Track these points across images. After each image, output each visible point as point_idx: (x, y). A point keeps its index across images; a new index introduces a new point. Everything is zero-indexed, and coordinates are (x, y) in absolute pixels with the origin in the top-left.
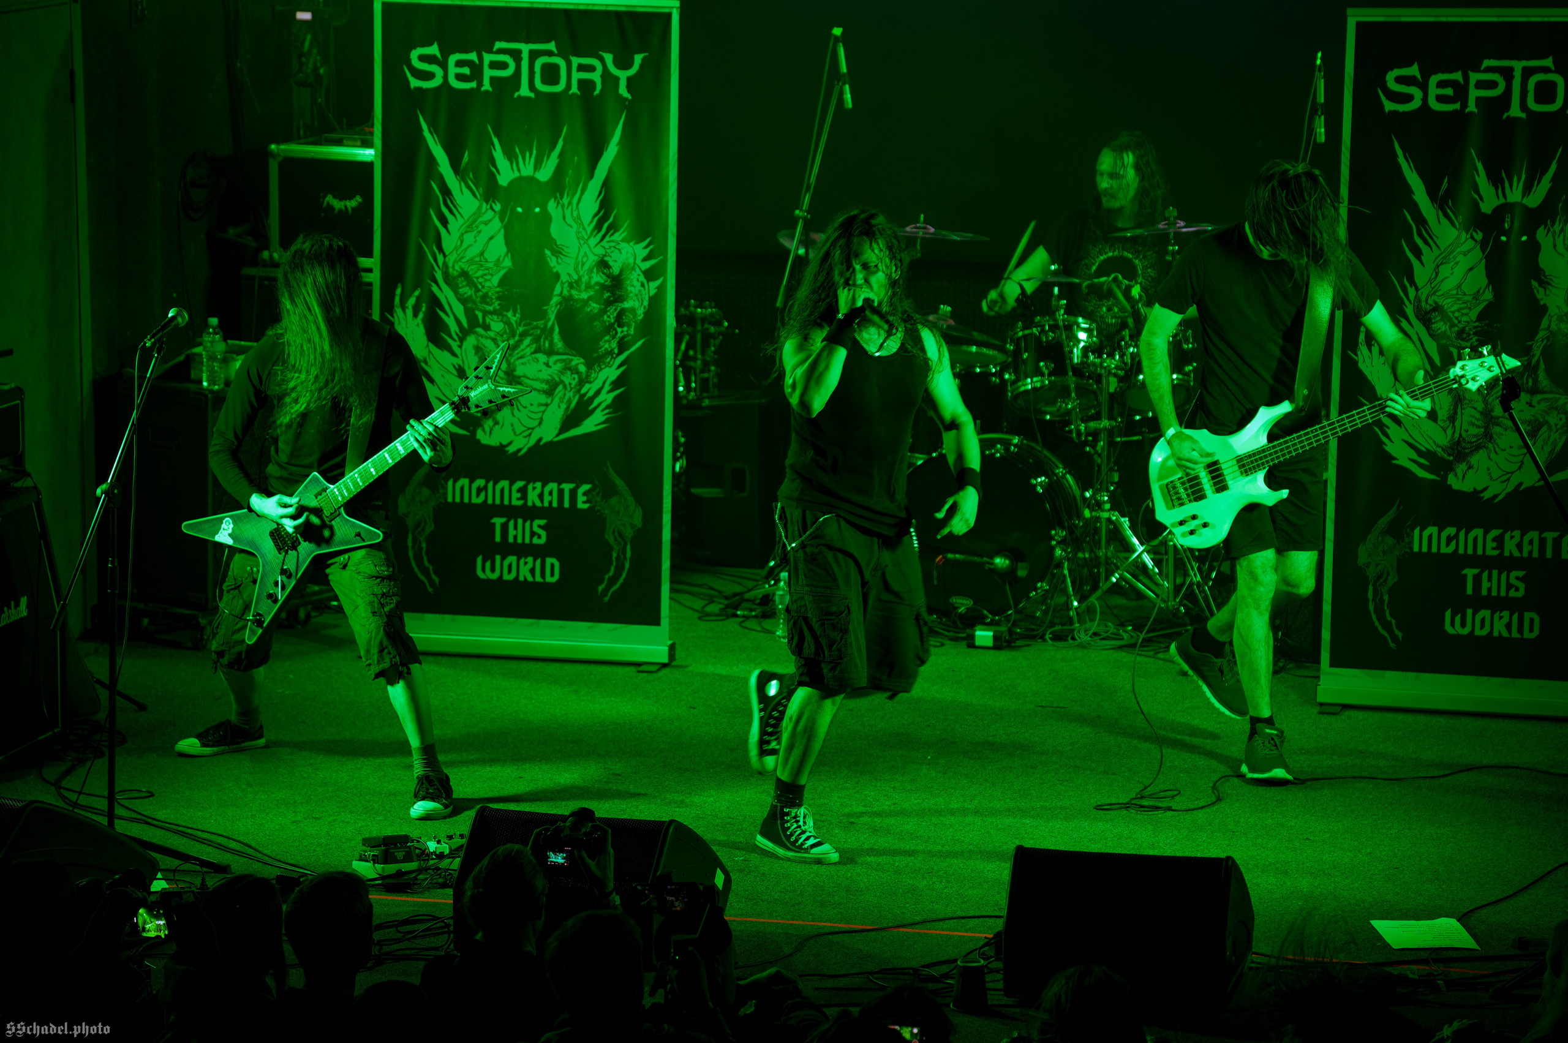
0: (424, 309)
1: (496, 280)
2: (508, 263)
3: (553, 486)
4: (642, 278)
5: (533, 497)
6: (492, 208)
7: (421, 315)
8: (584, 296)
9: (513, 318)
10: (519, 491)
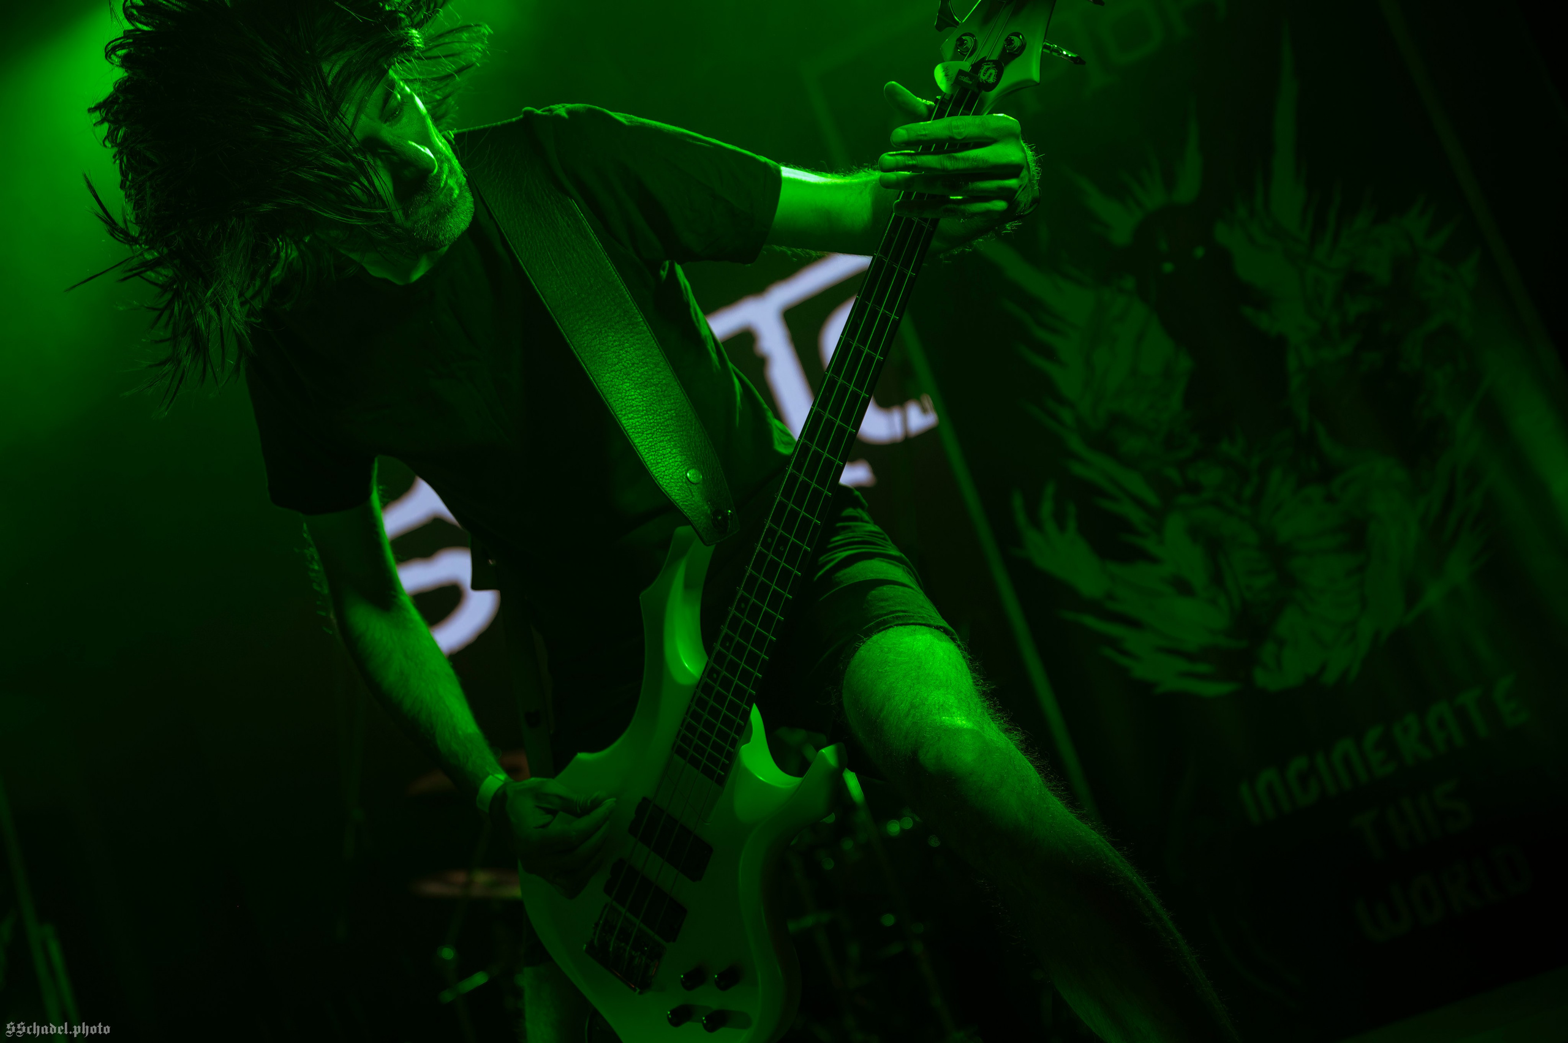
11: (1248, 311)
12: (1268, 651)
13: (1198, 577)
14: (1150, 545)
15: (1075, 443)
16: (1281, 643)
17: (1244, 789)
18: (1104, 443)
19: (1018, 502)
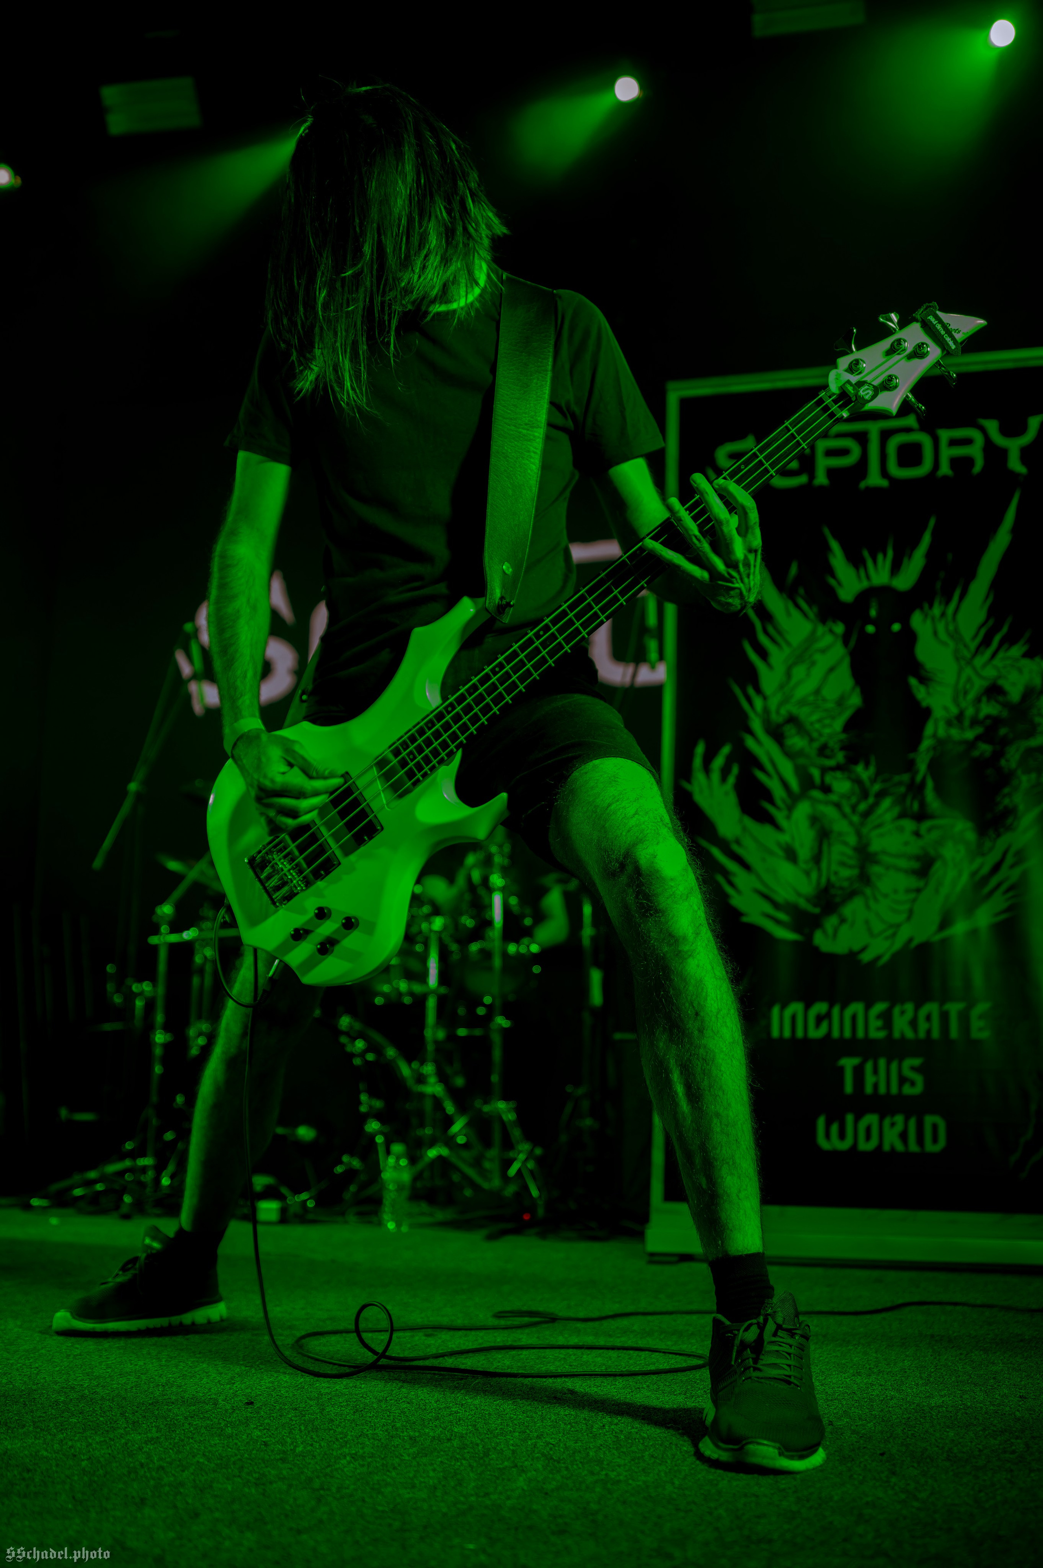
11: (913, 681)
12: (831, 922)
13: (804, 853)
14: (780, 816)
15: (756, 725)
16: (843, 921)
17: (776, 1011)
18: (777, 734)
19: (700, 749)
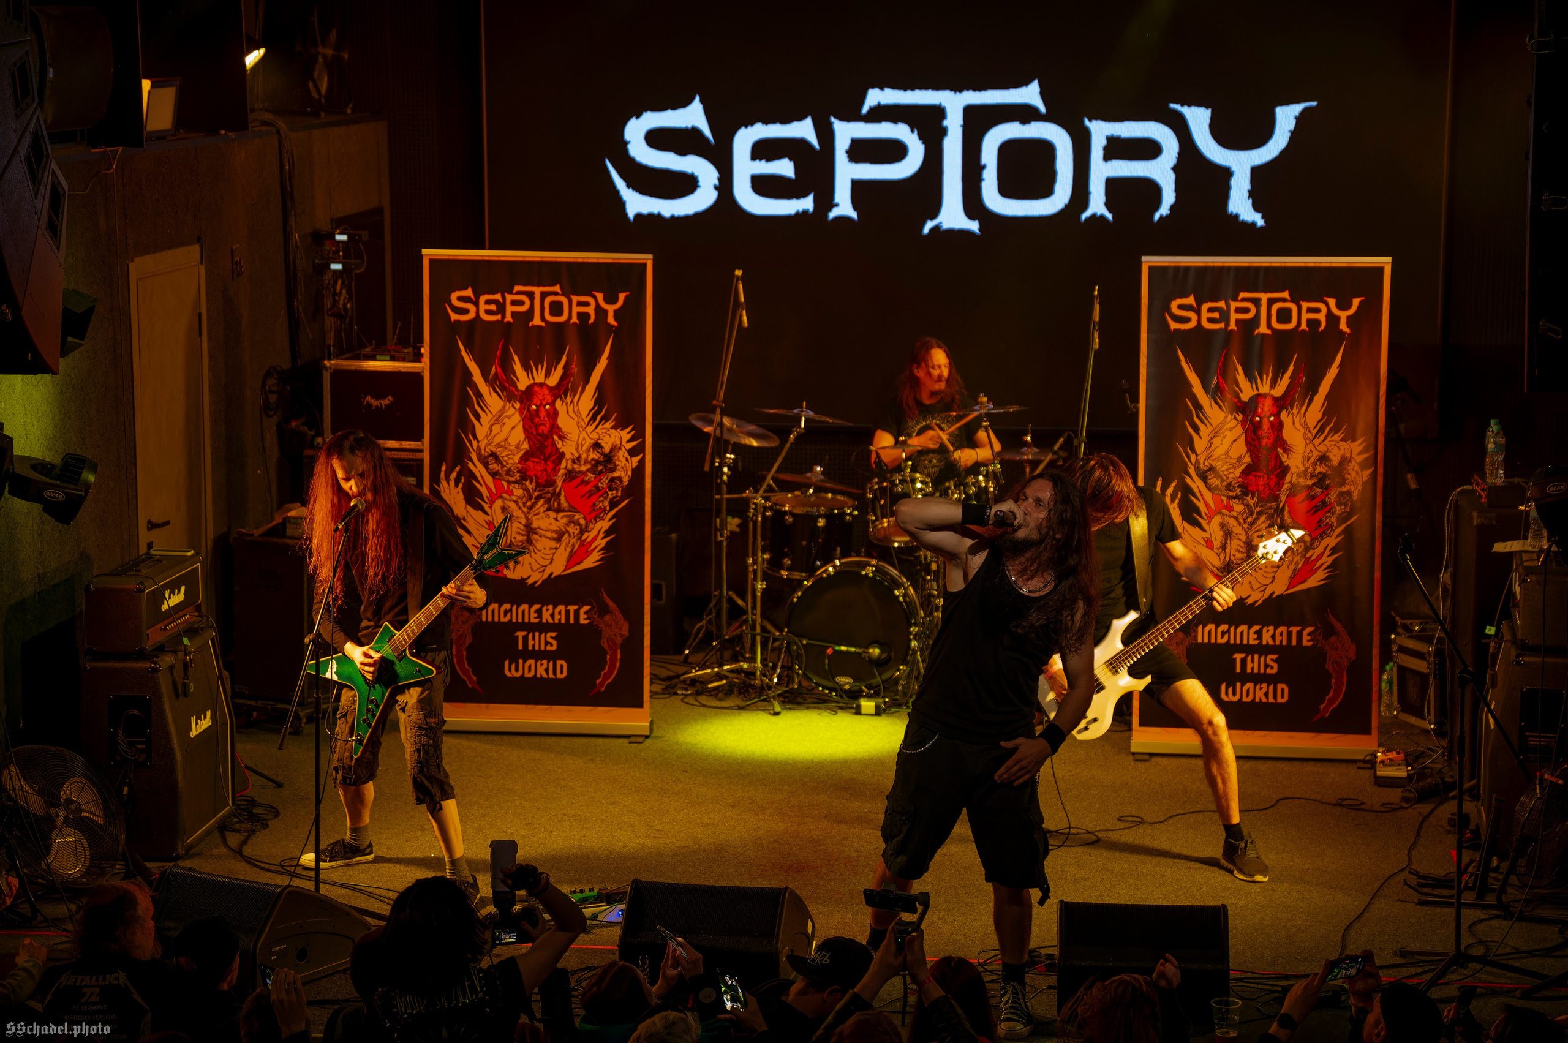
0: (463, 481)
1: (517, 458)
2: (526, 446)
3: (562, 608)
4: (627, 455)
5: (546, 616)
6: (513, 406)
7: (461, 485)
8: (584, 468)
9: (530, 486)
10: (535, 612)
